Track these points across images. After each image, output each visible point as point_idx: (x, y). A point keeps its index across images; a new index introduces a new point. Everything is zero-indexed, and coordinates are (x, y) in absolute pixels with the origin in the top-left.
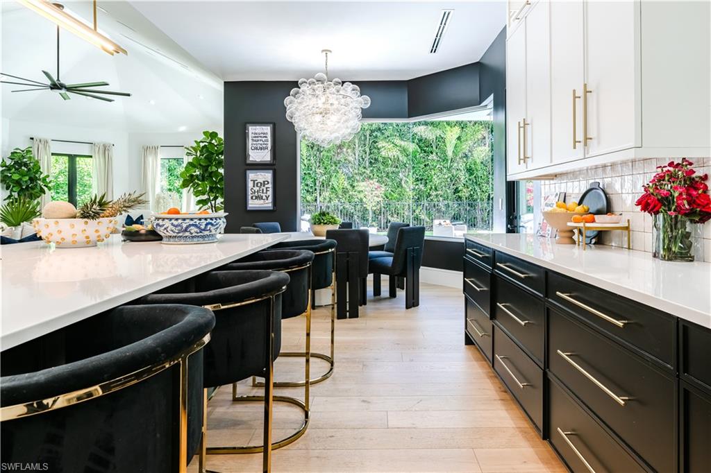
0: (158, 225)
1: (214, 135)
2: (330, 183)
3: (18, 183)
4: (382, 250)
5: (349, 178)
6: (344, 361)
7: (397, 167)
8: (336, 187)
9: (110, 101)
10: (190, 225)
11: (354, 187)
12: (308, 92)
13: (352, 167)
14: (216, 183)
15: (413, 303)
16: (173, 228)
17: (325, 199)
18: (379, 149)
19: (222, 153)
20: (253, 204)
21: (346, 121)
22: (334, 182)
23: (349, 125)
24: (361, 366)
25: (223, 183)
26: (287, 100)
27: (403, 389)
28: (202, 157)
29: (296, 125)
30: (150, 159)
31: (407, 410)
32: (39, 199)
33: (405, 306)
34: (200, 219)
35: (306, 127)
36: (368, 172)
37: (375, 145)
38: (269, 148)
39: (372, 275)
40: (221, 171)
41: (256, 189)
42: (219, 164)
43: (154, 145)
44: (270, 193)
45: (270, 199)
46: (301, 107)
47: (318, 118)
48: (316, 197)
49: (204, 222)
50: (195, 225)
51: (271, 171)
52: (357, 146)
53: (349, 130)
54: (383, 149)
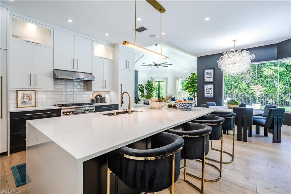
0: (176, 104)
1: (194, 74)
2: (238, 86)
3: (148, 89)
4: (261, 116)
5: (247, 84)
6: (239, 158)
7: (273, 79)
8: (241, 88)
9: (167, 67)
10: (184, 105)
11: (249, 87)
12: (227, 57)
13: (248, 80)
14: (195, 88)
15: (277, 141)
16: (180, 106)
17: (236, 92)
18: (262, 72)
19: (196, 79)
20: (206, 96)
21: (243, 65)
22: (240, 86)
23: (245, 67)
24: (246, 162)
25: (197, 89)
26: (218, 61)
27: (267, 179)
28: (191, 81)
29: (222, 69)
30: (177, 81)
31: (267, 189)
32: (152, 93)
33: (272, 141)
34: (187, 104)
35: (226, 69)
36: (257, 81)
37: (260, 70)
38: (212, 77)
39: (255, 126)
40: (196, 85)
41: (208, 91)
42: (196, 83)
43: (178, 77)
44: (212, 92)
45: (213, 94)
46: (224, 63)
47: (231, 66)
48: (232, 91)
49: (188, 105)
50: (186, 105)
51: (213, 85)
52: (251, 71)
53: (245, 69)
54: (264, 72)
